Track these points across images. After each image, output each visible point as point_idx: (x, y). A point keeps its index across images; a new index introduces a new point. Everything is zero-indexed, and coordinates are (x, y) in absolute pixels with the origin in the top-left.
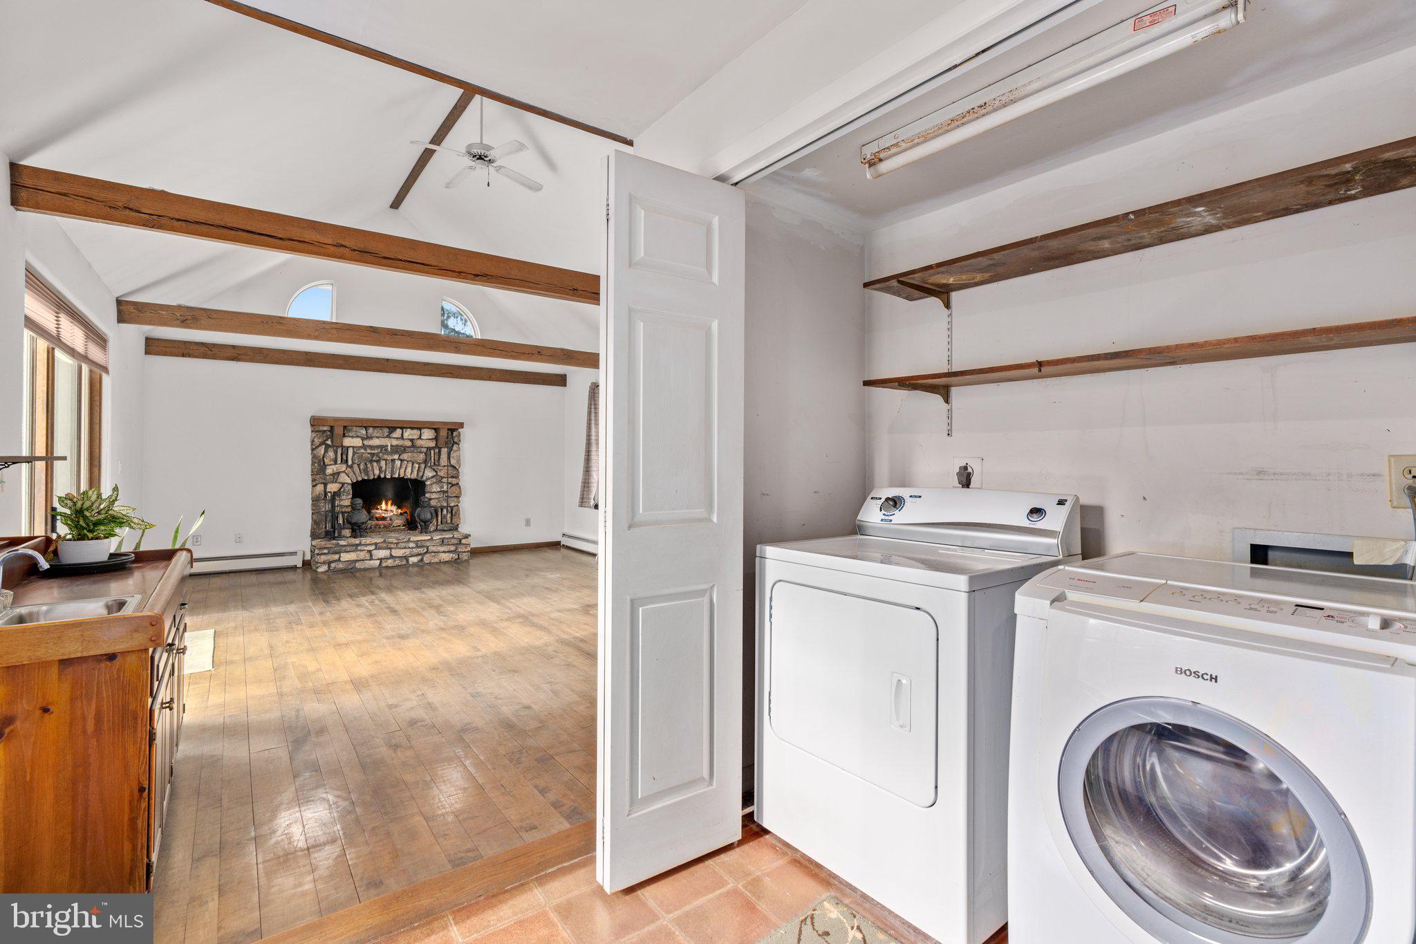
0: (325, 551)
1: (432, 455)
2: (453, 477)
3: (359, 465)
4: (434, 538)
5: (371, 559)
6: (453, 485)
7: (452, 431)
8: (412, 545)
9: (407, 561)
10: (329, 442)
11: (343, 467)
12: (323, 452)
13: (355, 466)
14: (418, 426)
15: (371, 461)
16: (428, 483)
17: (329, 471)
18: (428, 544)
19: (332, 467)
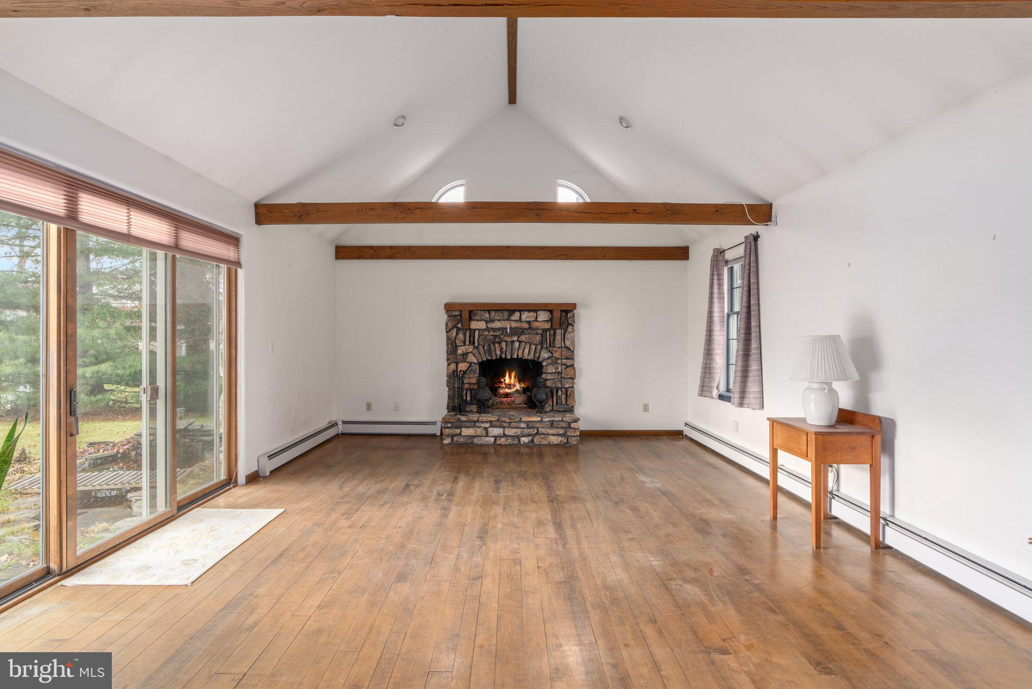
0: (449, 425)
1: (548, 337)
2: (567, 358)
3: (483, 346)
4: (544, 420)
5: (487, 436)
6: (568, 367)
7: (567, 312)
8: (523, 425)
9: (519, 440)
10: (459, 326)
11: (471, 348)
12: (454, 334)
13: (481, 347)
14: (534, 308)
15: (494, 343)
16: (544, 364)
17: (460, 352)
18: (538, 425)
19: (463, 348)
